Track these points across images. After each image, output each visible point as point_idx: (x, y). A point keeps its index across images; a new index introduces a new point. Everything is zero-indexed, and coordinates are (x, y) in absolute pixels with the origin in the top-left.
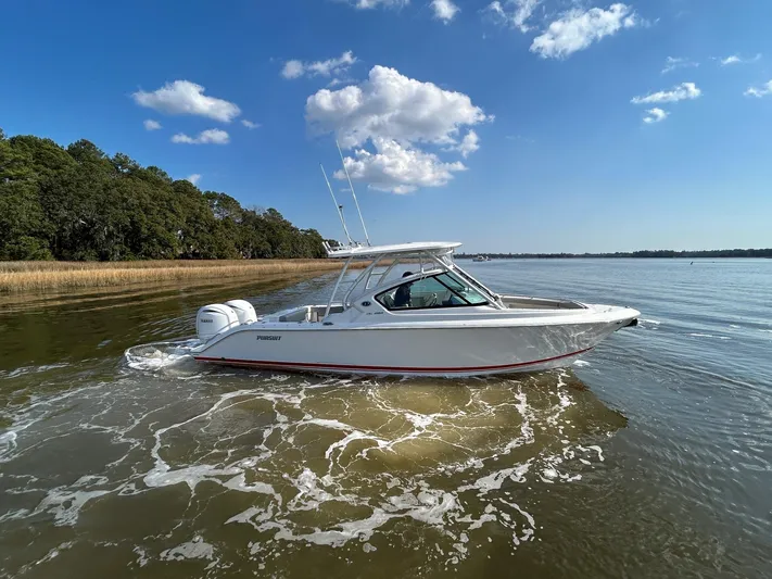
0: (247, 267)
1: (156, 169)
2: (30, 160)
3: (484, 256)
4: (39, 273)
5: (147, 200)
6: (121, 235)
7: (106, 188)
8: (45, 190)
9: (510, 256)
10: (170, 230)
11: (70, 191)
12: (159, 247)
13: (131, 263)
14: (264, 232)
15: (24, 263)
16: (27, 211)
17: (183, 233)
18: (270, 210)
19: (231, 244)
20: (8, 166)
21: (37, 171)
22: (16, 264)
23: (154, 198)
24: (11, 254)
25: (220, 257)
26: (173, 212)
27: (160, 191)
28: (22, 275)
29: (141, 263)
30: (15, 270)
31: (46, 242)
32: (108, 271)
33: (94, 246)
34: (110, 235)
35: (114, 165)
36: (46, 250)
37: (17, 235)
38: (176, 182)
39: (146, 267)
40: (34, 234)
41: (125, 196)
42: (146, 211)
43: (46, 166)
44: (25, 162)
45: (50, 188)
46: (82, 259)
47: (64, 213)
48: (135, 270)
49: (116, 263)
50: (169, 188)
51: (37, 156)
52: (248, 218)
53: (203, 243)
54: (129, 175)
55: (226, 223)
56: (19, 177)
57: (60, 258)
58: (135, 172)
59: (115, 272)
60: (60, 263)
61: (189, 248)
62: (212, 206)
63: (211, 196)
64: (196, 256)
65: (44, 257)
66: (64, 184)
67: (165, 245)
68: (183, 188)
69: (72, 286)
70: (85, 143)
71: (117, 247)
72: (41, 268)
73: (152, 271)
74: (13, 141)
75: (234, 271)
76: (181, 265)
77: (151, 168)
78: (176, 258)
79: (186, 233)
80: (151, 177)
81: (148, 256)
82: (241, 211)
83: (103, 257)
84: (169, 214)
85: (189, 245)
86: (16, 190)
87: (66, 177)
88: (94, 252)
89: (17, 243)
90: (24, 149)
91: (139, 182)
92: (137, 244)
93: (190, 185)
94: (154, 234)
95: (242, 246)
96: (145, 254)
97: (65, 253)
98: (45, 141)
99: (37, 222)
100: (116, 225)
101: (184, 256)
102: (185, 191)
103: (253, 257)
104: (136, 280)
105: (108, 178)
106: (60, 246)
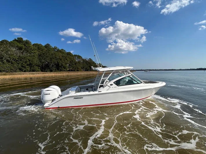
0: (84, 73)
1: (63, 49)
2: (37, 49)
3: (148, 70)
4: (38, 75)
5: (61, 57)
6: (55, 66)
7: (52, 54)
8: (40, 55)
9: (156, 70)
10: (66, 64)
11: (44, 56)
12: (63, 69)
13: (57, 72)
14: (88, 64)
15: (35, 72)
16: (36, 61)
17: (69, 65)
18: (90, 59)
19: (80, 68)
20: (33, 50)
21: (38, 51)
22: (33, 73)
23: (62, 57)
24: (33, 70)
25: (78, 71)
26: (67, 60)
27: (64, 55)
28: (34, 75)
29: (59, 72)
30: (33, 74)
31: (39, 68)
32: (52, 74)
33: (49, 68)
34: (53, 66)
35: (54, 49)
36: (39, 69)
37: (34, 66)
38: (67, 52)
39: (60, 73)
40: (37, 66)
41: (56, 56)
42: (61, 60)
43: (40, 50)
44: (36, 49)
45: (41, 55)
46: (46, 71)
47: (43, 61)
48: (58, 74)
49: (54, 72)
50: (66, 54)
51: (38, 48)
52: (84, 61)
53: (73, 67)
54: (57, 51)
55: (79, 62)
56: (35, 53)
57: (42, 71)
58: (58, 50)
59: (54, 74)
60: (42, 72)
61: (70, 69)
62: (76, 58)
63: (75, 56)
64: (72, 71)
65: (39, 71)
66: (44, 54)
67: (65, 68)
68: (69, 54)
69: (44, 77)
70: (48, 44)
71: (54, 69)
72: (38, 74)
73: (62, 74)
74: (33, 45)
75: (80, 74)
76: (68, 73)
77: (62, 49)
78: (67, 71)
79: (70, 65)
80: (62, 51)
81: (61, 70)
82: (83, 59)
83: (51, 71)
84: (66, 60)
85: (70, 68)
86: (34, 56)
87: (44, 52)
88: (49, 70)
89: (34, 68)
90: (36, 46)
91: (59, 53)
92: (58, 68)
93: (71, 53)
94: (62, 65)
95: (83, 68)
96: (60, 70)
97: (43, 70)
98: (40, 44)
99: (38, 63)
100: (54, 63)
101: (69, 71)
102: (69, 55)
103: (85, 71)
104: (58, 76)
105: (53, 52)
106: (42, 68)
